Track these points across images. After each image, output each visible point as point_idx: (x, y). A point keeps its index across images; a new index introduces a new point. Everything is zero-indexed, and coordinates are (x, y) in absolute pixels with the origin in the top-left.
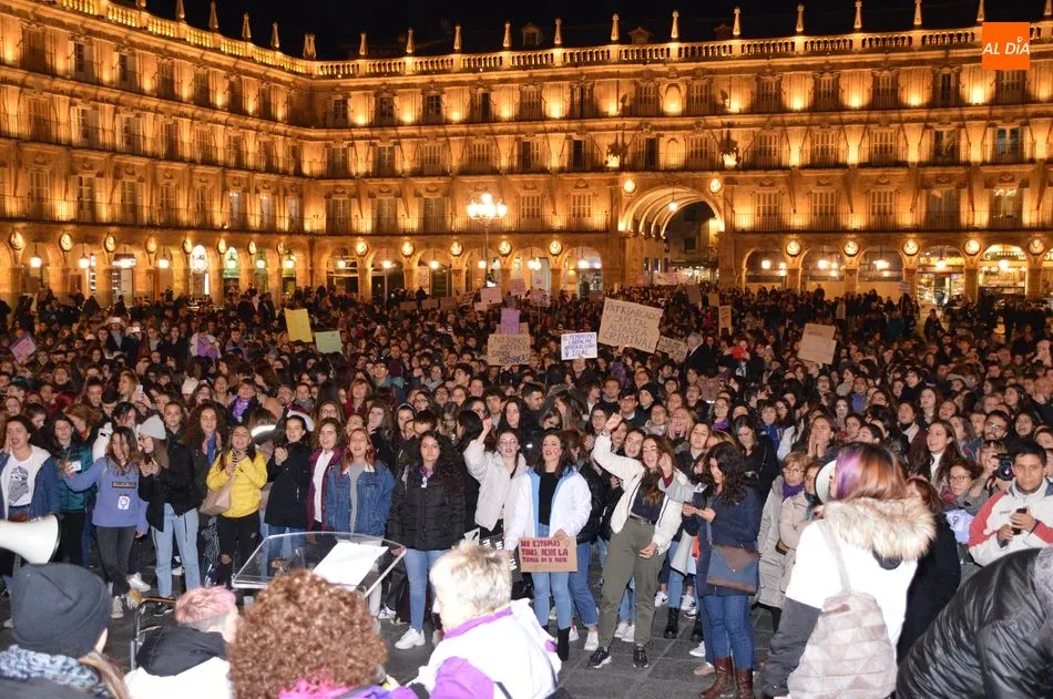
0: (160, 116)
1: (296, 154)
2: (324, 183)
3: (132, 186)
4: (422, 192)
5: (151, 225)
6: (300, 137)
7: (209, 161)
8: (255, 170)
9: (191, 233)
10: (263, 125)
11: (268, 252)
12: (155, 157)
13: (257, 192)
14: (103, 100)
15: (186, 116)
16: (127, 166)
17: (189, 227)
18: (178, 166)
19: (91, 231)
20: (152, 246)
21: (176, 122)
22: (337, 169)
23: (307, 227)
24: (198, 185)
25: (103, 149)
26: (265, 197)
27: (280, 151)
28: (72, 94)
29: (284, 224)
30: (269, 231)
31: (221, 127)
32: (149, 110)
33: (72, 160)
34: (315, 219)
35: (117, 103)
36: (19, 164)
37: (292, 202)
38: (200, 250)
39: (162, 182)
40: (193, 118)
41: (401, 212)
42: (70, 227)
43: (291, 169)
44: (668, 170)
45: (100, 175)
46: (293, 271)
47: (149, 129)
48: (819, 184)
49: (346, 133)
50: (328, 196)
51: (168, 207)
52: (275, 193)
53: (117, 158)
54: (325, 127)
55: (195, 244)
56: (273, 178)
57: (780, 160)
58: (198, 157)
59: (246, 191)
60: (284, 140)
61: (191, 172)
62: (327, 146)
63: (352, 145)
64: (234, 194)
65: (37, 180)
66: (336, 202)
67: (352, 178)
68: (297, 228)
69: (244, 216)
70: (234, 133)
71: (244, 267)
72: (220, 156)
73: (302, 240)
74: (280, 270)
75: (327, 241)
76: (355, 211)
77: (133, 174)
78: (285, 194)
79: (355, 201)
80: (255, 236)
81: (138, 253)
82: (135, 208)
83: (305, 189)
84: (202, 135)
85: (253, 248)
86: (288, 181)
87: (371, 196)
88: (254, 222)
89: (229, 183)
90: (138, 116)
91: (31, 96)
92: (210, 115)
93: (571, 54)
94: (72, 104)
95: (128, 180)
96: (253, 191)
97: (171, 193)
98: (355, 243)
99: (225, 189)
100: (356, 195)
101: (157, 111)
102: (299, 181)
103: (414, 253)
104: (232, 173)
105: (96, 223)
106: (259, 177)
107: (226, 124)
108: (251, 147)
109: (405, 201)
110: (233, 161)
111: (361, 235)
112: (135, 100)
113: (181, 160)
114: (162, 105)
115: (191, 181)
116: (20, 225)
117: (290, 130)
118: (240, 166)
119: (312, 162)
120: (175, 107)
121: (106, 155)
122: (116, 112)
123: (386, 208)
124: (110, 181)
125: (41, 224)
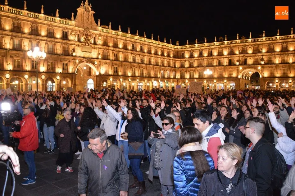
0: (148, 57)
1: (174, 64)
2: (180, 69)
3: (142, 70)
4: (199, 70)
5: (146, 77)
6: (175, 60)
7: (157, 65)
8: (166, 67)
9: (153, 78)
10: (168, 58)
11: (169, 82)
12: (147, 64)
13: (167, 71)
14: (137, 54)
15: (153, 57)
16: (141, 66)
17: (153, 77)
18: (151, 66)
19: (135, 78)
20: (146, 81)
21: (151, 58)
22: (182, 66)
23: (177, 77)
24: (155, 69)
25: (137, 63)
26: (168, 72)
27: (171, 63)
28: (132, 53)
29: (172, 77)
30: (169, 78)
31: (160, 59)
32: (146, 56)
33: (131, 65)
34: (178, 76)
35: (140, 54)
36: (122, 66)
37: (174, 73)
38: (155, 82)
39: (148, 69)
40: (154, 57)
41: (195, 74)
42: (131, 77)
43: (173, 66)
44: (249, 65)
45: (136, 68)
46: (174, 86)
47: (146, 59)
48: (283, 67)
49: (184, 59)
50: (181, 72)
51: (149, 74)
52: (170, 71)
53: (139, 65)
54: (180, 58)
55: (154, 81)
56: (170, 68)
57: (274, 62)
58: (155, 64)
59: (164, 70)
60: (172, 61)
61: (154, 67)
62: (181, 62)
63: (185, 62)
64: (162, 71)
65: (125, 69)
66: (182, 73)
67: (185, 68)
68: (175, 78)
69: (164, 75)
70: (168, 61)
71: (164, 85)
72: (159, 64)
73: (176, 80)
74: (171, 86)
75: (180, 80)
76: (186, 74)
77: (142, 67)
78: (172, 71)
79: (186, 73)
80: (166, 79)
81: (143, 82)
82: (143, 74)
83: (176, 70)
84: (156, 60)
85: (166, 81)
86: (173, 69)
87: (189, 71)
88: (166, 76)
89: (161, 69)
90: (144, 57)
91: (124, 54)
92: (157, 56)
93: (229, 42)
94: (131, 55)
95: (141, 69)
96: (166, 70)
97: (150, 71)
98: (186, 80)
99: (160, 70)
100: (186, 71)
101: (147, 56)
102: (175, 69)
104: (161, 67)
105: (135, 77)
106: (167, 68)
107: (161, 58)
108: (166, 62)
109: (195, 72)
110: (162, 65)
111: (187, 79)
112: (143, 54)
113: (152, 65)
114: (148, 55)
115: (154, 69)
116: (122, 77)
117: (173, 59)
118: (163, 66)
119: (178, 65)
120: (151, 55)
121: (137, 64)
122: (140, 56)
123: (192, 74)
124: (138, 69)
125: (125, 77)
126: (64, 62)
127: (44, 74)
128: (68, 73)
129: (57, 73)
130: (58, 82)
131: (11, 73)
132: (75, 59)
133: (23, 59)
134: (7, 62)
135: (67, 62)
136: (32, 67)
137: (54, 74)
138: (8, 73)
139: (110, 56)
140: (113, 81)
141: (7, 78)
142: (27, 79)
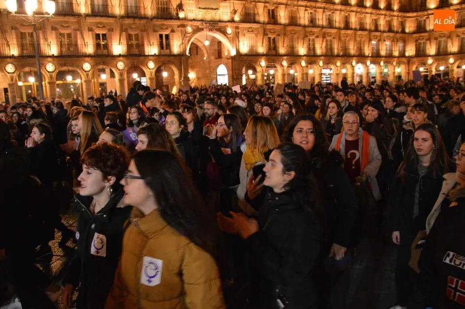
0: (342, 13)
1: (403, 25)
2: (415, 35)
3: (331, 41)
4: (460, 34)
5: (338, 56)
6: (404, 17)
7: (362, 29)
8: (384, 32)
9: (355, 58)
10: (388, 13)
11: (389, 65)
12: (339, 29)
13: (384, 41)
14: (318, 8)
15: (353, 11)
16: (328, 33)
17: (354, 56)
18: (349, 32)
19: (313, 59)
20: (338, 64)
21: (349, 14)
22: (421, 29)
23: (407, 54)
24: (358, 39)
25: (319, 27)
26: (388, 43)
27: (395, 23)
28: (306, 6)
29: (396, 53)
30: (390, 56)
31: (369, 15)
32: (337, 10)
33: (306, 32)
34: (410, 51)
35: (324, 8)
36: (285, 35)
37: (401, 44)
38: (360, 65)
39: (343, 39)
40: (357, 12)
41: (449, 44)
42: (305, 58)
43: (400, 30)
45: (317, 37)
46: (400, 73)
47: (338, 18)
49: (426, 13)
50: (416, 41)
51: (345, 49)
52: (393, 41)
53: (324, 30)
54: (416, 11)
55: (357, 63)
56: (392, 34)
58: (358, 27)
59: (379, 40)
60: (397, 19)
61: (355, 34)
62: (417, 19)
63: (428, 18)
64: (374, 42)
65: (292, 40)
66: (420, 44)
67: (427, 32)
68: (402, 55)
69: (378, 51)
71: (378, 71)
72: (368, 27)
73: (404, 60)
74: (394, 73)
75: (415, 60)
76: (428, 46)
77: (331, 36)
78: (397, 41)
79: (428, 42)
80: (383, 59)
81: (333, 67)
82: (331, 49)
83: (406, 38)
84: (361, 19)
85: (382, 63)
86: (398, 35)
87: (436, 39)
88: (383, 53)
89: (372, 38)
90: (333, 13)
91: (290, 8)
92: (364, 10)
94: (306, 10)
95: (329, 38)
96: (382, 40)
97: (346, 42)
98: (427, 60)
99: (370, 40)
100: (429, 39)
101: (341, 10)
102: (403, 35)
103: (455, 62)
104: (373, 34)
105: (315, 56)
106: (385, 34)
107: (371, 14)
108: (382, 23)
109: (452, 40)
110: (373, 28)
111: (430, 56)
112: (332, 7)
113: (351, 29)
114: (343, 8)
115: (355, 37)
116: (285, 58)
117: (400, 14)
118: (377, 29)
119: (410, 27)
120: (348, 8)
121: (319, 29)
122: (324, 12)
123: (442, 43)
124: (321, 39)
125: (293, 57)
126: (161, 33)
127: (121, 58)
128: (171, 55)
129: (149, 56)
130: (151, 75)
131: (55, 62)
132: (183, 26)
133: (78, 33)
134: (46, 39)
135: (167, 32)
136: (98, 46)
137: (142, 58)
138: (50, 62)
139: (258, 14)
140: (267, 67)
141: (49, 72)
142: (89, 71)
